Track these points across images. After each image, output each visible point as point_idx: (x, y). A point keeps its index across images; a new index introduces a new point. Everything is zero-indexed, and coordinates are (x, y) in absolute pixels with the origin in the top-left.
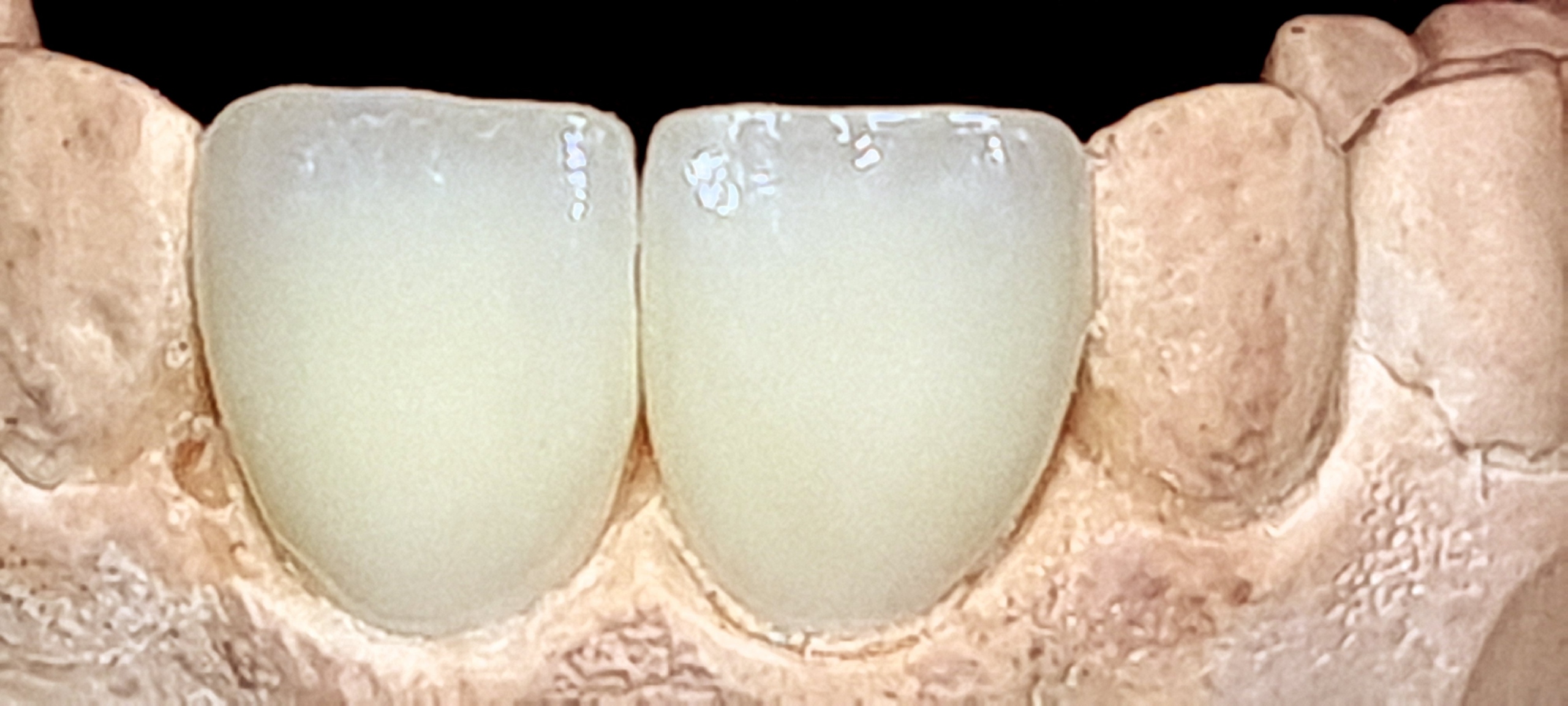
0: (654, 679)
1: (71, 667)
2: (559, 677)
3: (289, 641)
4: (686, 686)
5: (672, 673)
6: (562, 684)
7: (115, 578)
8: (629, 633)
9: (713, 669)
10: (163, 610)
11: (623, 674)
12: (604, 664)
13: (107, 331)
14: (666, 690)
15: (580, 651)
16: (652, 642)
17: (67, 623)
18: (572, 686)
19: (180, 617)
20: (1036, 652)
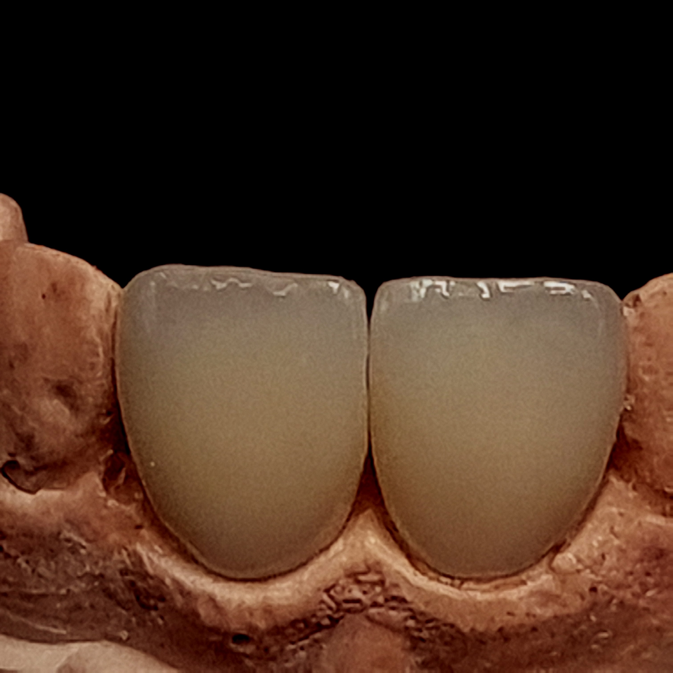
0: (375, 604)
1: (43, 596)
2: (322, 602)
3: (168, 581)
4: (393, 608)
5: (386, 600)
6: (323, 606)
8: (362, 578)
9: (408, 598)
11: (358, 601)
12: (347, 595)
13: (66, 403)
14: (382, 610)
15: (333, 587)
16: (374, 584)
18: (329, 607)
19: (105, 568)
20: (593, 590)
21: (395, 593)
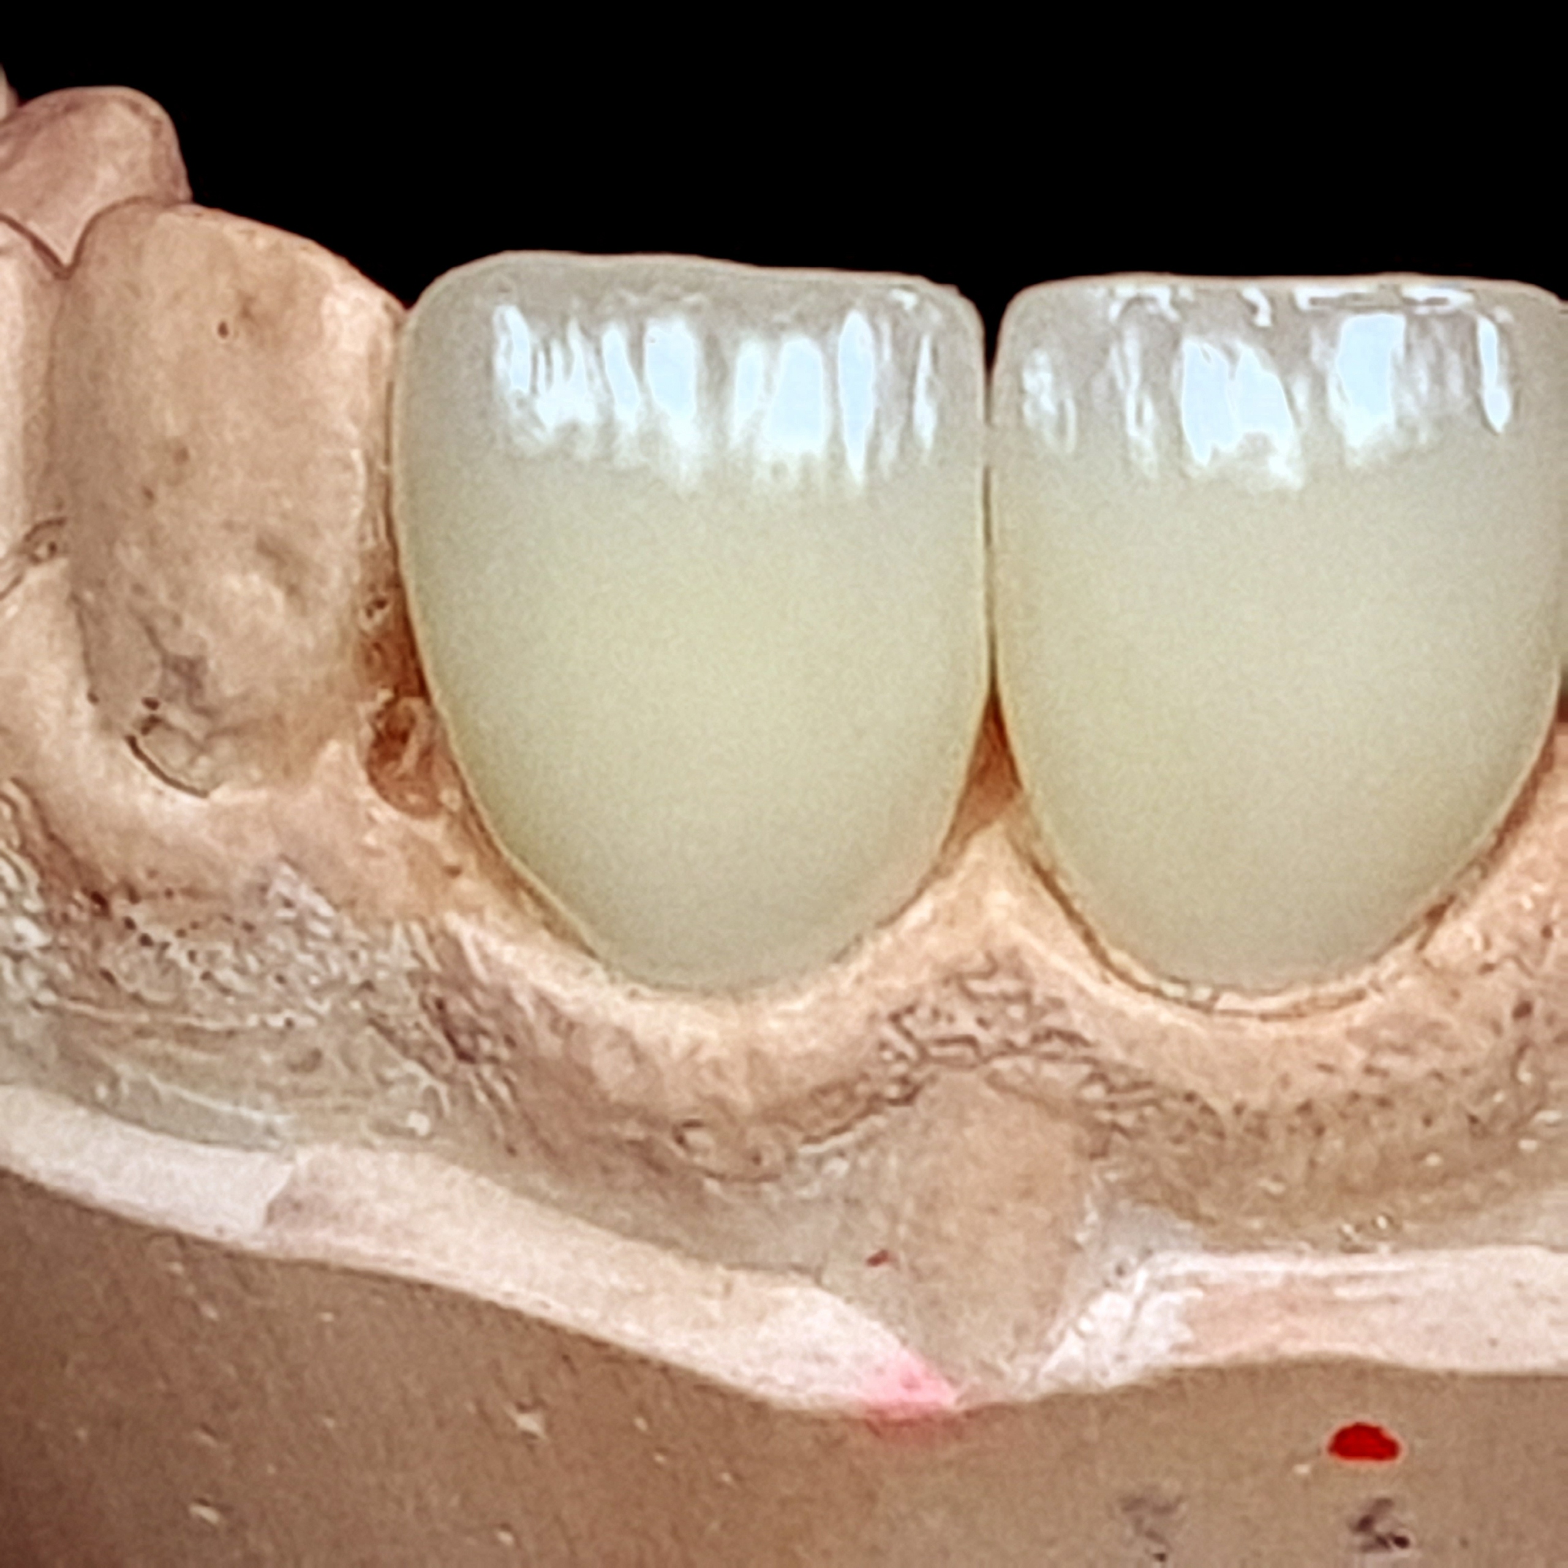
0: (1009, 1048)
1: (231, 1033)
2: (883, 1045)
3: (523, 999)
4: (1053, 1057)
5: (1036, 1039)
6: (888, 1055)
7: (289, 914)
8: (976, 986)
9: (1088, 1035)
10: (354, 956)
11: (970, 1041)
12: (943, 1029)
13: (278, 581)
14: (1026, 1063)
15: (911, 1010)
16: (1007, 999)
17: (225, 975)
18: (901, 1056)
19: (376, 965)
20: (1523, 1010)
21: (1053, 1020)
